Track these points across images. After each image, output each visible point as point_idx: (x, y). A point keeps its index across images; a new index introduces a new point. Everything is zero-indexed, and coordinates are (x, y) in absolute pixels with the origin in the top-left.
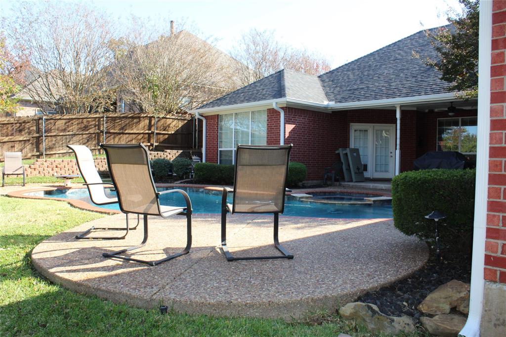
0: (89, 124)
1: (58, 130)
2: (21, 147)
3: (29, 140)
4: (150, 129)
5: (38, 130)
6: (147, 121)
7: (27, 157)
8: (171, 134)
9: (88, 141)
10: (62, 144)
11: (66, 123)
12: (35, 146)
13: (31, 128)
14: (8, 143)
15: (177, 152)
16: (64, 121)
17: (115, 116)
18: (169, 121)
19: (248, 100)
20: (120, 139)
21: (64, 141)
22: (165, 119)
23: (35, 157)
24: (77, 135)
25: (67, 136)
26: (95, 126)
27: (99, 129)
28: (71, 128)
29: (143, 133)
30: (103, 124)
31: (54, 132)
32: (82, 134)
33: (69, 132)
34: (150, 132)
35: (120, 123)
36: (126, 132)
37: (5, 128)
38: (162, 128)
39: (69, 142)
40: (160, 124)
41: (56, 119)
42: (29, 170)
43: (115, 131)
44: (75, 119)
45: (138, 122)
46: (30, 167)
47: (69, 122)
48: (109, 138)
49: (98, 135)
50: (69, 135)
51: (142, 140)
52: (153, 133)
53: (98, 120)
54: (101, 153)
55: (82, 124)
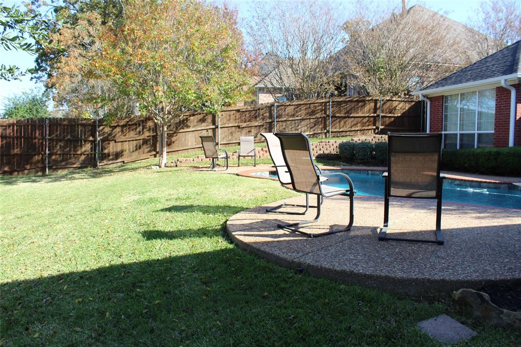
0: (315, 109)
1: (288, 115)
2: (256, 132)
3: (263, 126)
4: (375, 112)
5: (271, 116)
6: (372, 105)
7: (262, 141)
8: (398, 117)
9: (315, 125)
10: (292, 128)
11: (295, 109)
13: (265, 115)
14: (246, 128)
16: (293, 107)
17: (340, 100)
18: (395, 104)
19: (475, 79)
20: (345, 123)
22: (391, 102)
24: (305, 119)
25: (296, 121)
26: (322, 111)
27: (325, 113)
28: (300, 113)
29: (368, 117)
30: (329, 109)
31: (284, 117)
32: (310, 119)
33: (297, 117)
34: (376, 115)
35: (346, 107)
36: (352, 115)
37: (243, 115)
38: (388, 110)
39: (298, 126)
40: (385, 107)
41: (285, 106)
42: (262, 152)
43: (341, 115)
44: (303, 104)
45: (362, 106)
46: (262, 149)
47: (297, 108)
48: (335, 122)
49: (325, 119)
50: (297, 120)
51: (367, 124)
52: (378, 116)
53: (325, 105)
54: (328, 136)
55: (310, 109)
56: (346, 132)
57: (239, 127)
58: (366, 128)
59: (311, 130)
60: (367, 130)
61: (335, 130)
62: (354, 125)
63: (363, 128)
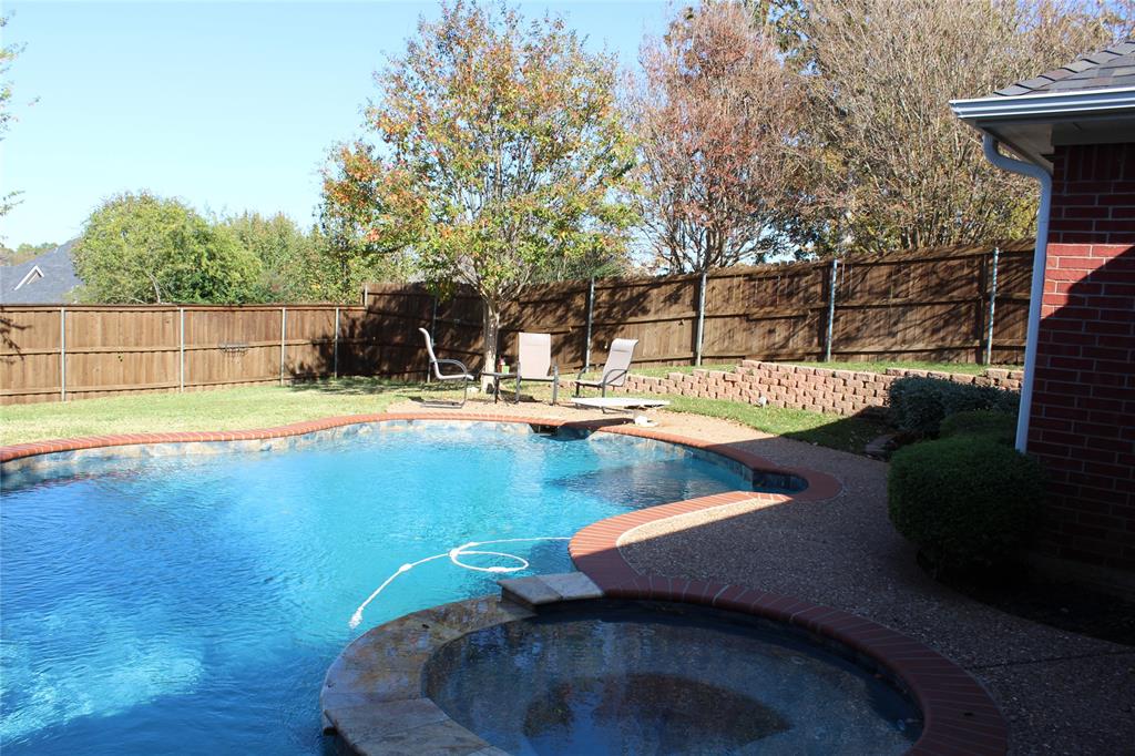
0: (951, 274)
1: (870, 291)
2: (787, 333)
3: (804, 317)
5: (824, 294)
7: (797, 356)
9: (947, 323)
10: (879, 328)
11: (890, 275)
12: (815, 331)
13: (812, 289)
14: (763, 322)
16: (885, 270)
21: (882, 323)
23: (814, 357)
24: (917, 305)
25: (892, 309)
27: (980, 289)
28: (904, 287)
30: (991, 275)
31: (861, 297)
32: (932, 304)
33: (896, 296)
37: (762, 287)
39: (895, 324)
41: (867, 265)
42: (722, 384)
44: (913, 262)
46: (724, 376)
47: (899, 271)
48: (1011, 316)
49: (979, 305)
50: (894, 305)
53: (981, 263)
54: (983, 359)
55: (934, 276)
57: (747, 317)
59: (935, 338)
61: (1008, 343)
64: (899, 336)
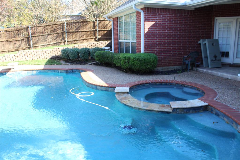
0: (57, 28)
1: (39, 32)
2: (20, 44)
3: (23, 40)
5: (28, 34)
6: (92, 24)
7: (24, 49)
8: (109, 30)
9: (57, 38)
10: (42, 40)
12: (27, 42)
13: (24, 33)
14: (13, 42)
15: (107, 42)
16: (42, 28)
17: (72, 22)
20: (76, 35)
21: (43, 39)
22: (104, 22)
23: (28, 48)
24: (50, 34)
25: (45, 36)
26: (60, 29)
27: (63, 30)
28: (46, 31)
29: (90, 31)
30: (65, 27)
31: (37, 34)
32: (53, 34)
33: (45, 33)
34: (95, 30)
35: (75, 26)
36: (79, 31)
37: (10, 34)
38: (102, 27)
39: (46, 39)
40: (100, 25)
41: (37, 27)
42: (14, 57)
43: (73, 31)
44: (48, 26)
45: (86, 25)
47: (45, 28)
48: (69, 35)
49: (63, 33)
51: (90, 35)
52: (96, 30)
53: (62, 25)
54: (65, 44)
55: (53, 28)
56: (77, 40)
57: (7, 41)
58: (89, 38)
59: (55, 41)
60: (90, 39)
61: (70, 40)
62: (81, 36)
63: (87, 38)
64: (47, 41)
